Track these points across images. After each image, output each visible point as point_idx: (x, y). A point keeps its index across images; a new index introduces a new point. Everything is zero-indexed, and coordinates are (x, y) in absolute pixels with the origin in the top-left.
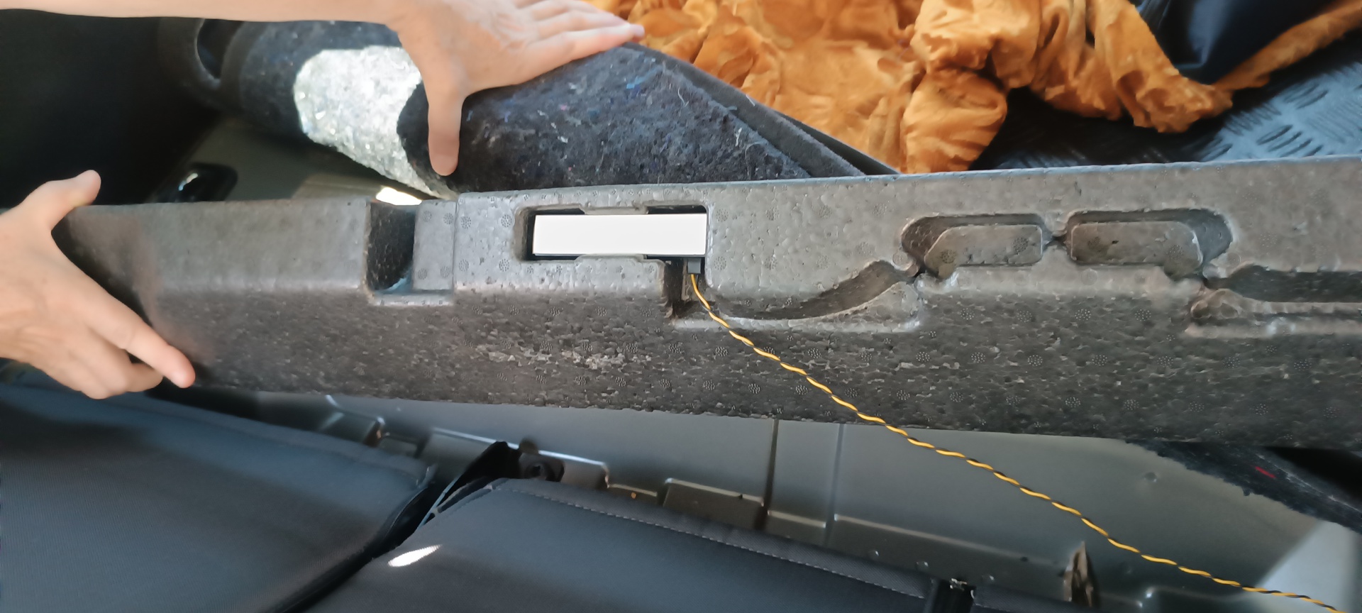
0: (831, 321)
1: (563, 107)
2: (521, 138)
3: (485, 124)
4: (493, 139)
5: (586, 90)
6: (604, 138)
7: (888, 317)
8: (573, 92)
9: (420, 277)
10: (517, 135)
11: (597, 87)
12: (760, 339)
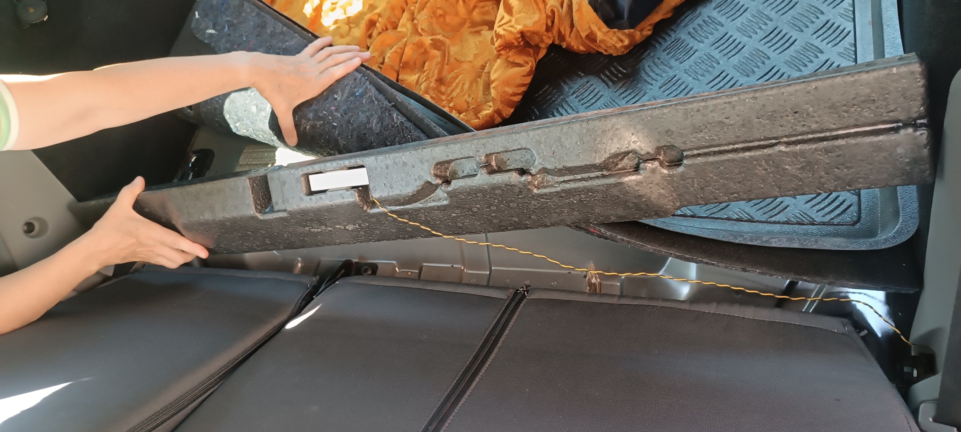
0: (422, 203)
1: (333, 108)
2: (318, 126)
3: (304, 121)
4: (308, 128)
5: (341, 97)
6: (349, 122)
7: (441, 199)
8: (336, 99)
9: (276, 205)
10: (316, 125)
11: (345, 95)
12: (399, 213)
